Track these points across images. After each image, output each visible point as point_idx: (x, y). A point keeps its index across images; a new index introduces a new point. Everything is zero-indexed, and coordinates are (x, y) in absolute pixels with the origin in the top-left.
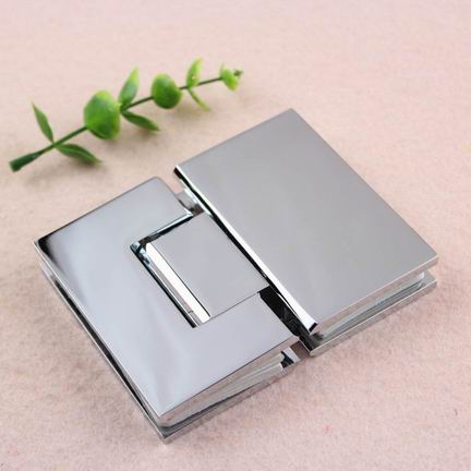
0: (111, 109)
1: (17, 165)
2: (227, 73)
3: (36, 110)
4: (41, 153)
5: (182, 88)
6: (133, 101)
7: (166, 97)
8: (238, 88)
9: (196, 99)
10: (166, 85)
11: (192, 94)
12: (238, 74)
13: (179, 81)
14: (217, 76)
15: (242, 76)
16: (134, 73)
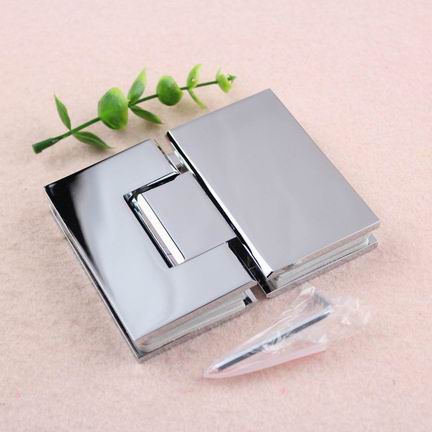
0: (120, 105)
1: (39, 148)
2: (222, 77)
3: (57, 101)
4: (60, 138)
5: (183, 89)
6: (141, 98)
7: (169, 96)
8: (231, 90)
9: (194, 98)
10: (170, 86)
11: (191, 93)
12: (231, 78)
13: (181, 82)
14: (214, 80)
15: (235, 81)
16: (143, 74)
